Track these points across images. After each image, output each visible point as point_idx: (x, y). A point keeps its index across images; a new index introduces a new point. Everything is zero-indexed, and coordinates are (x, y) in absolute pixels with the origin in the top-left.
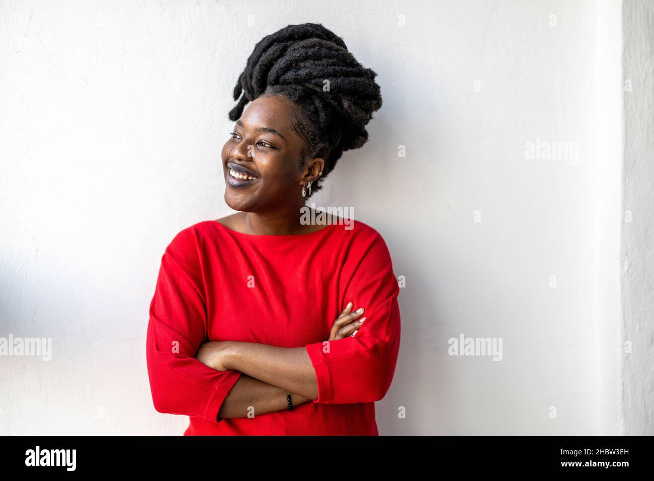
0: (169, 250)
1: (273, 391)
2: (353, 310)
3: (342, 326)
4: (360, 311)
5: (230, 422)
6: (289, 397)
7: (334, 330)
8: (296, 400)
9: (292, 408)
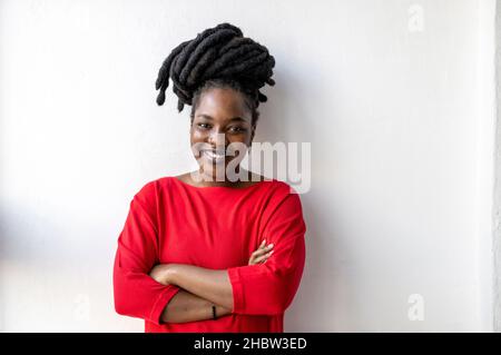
0: (136, 197)
1: (203, 303)
2: (266, 245)
3: (256, 257)
4: (271, 246)
5: (168, 325)
6: (214, 308)
7: (251, 259)
8: (220, 311)
9: (215, 318)
